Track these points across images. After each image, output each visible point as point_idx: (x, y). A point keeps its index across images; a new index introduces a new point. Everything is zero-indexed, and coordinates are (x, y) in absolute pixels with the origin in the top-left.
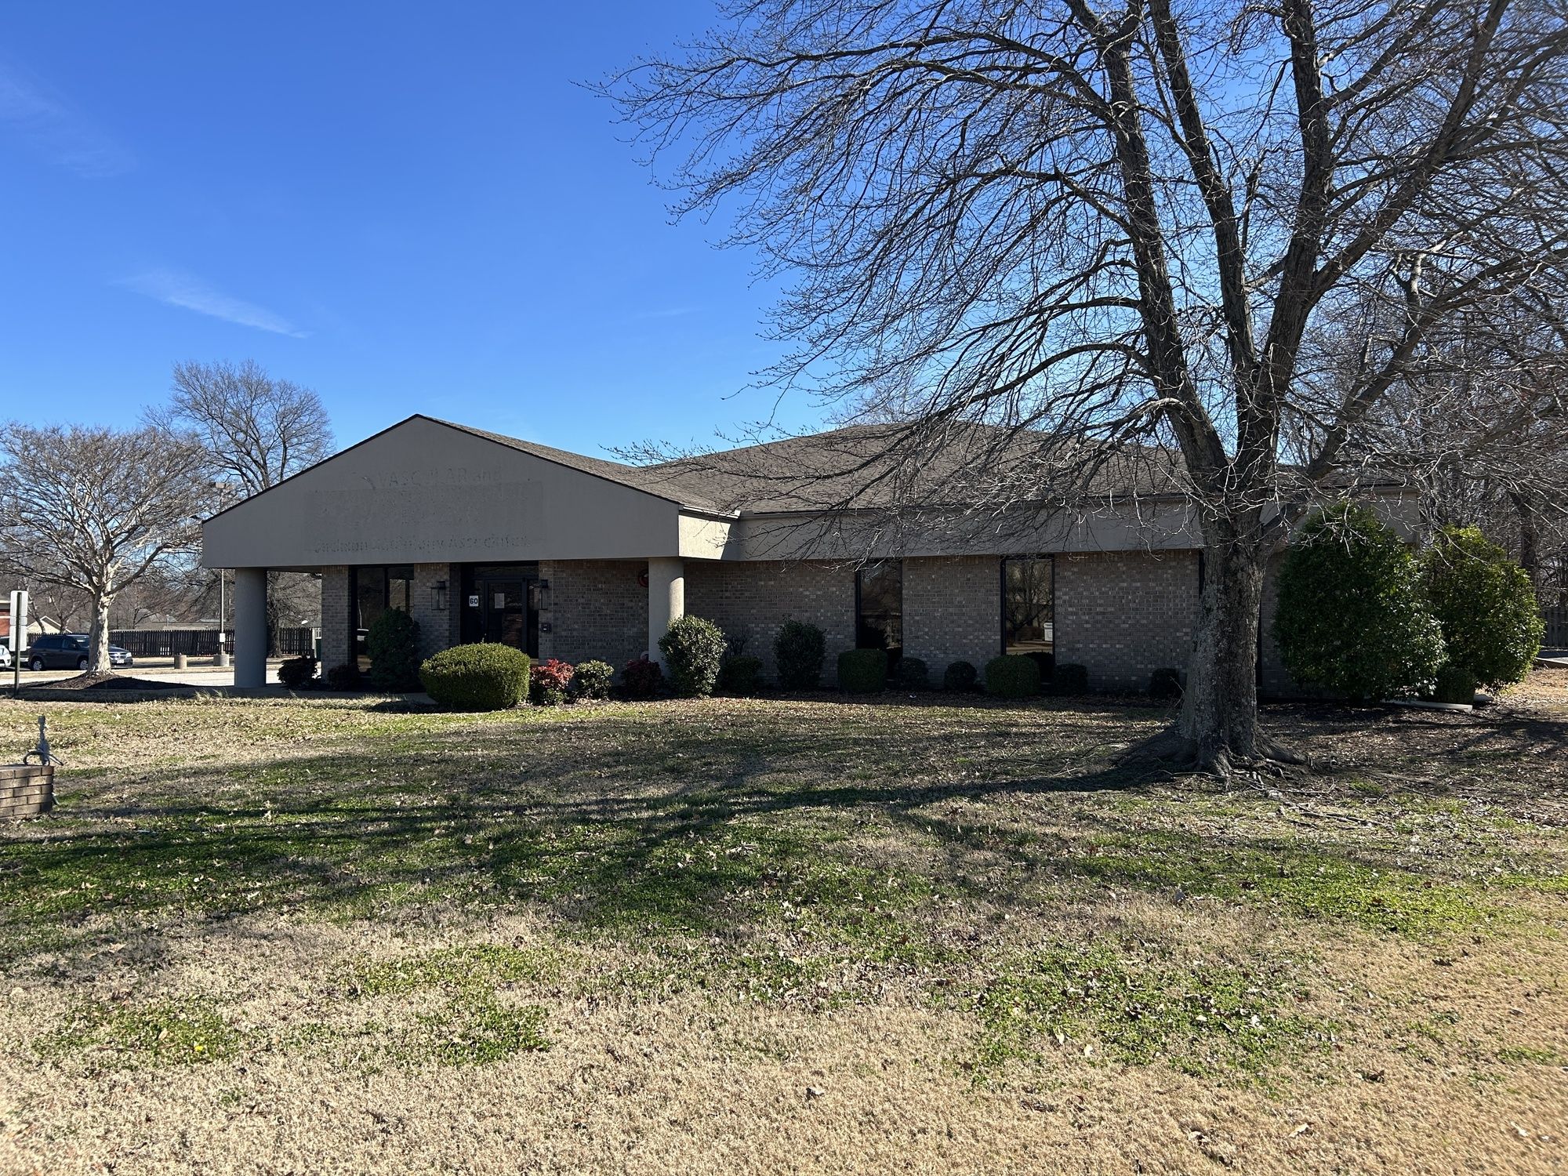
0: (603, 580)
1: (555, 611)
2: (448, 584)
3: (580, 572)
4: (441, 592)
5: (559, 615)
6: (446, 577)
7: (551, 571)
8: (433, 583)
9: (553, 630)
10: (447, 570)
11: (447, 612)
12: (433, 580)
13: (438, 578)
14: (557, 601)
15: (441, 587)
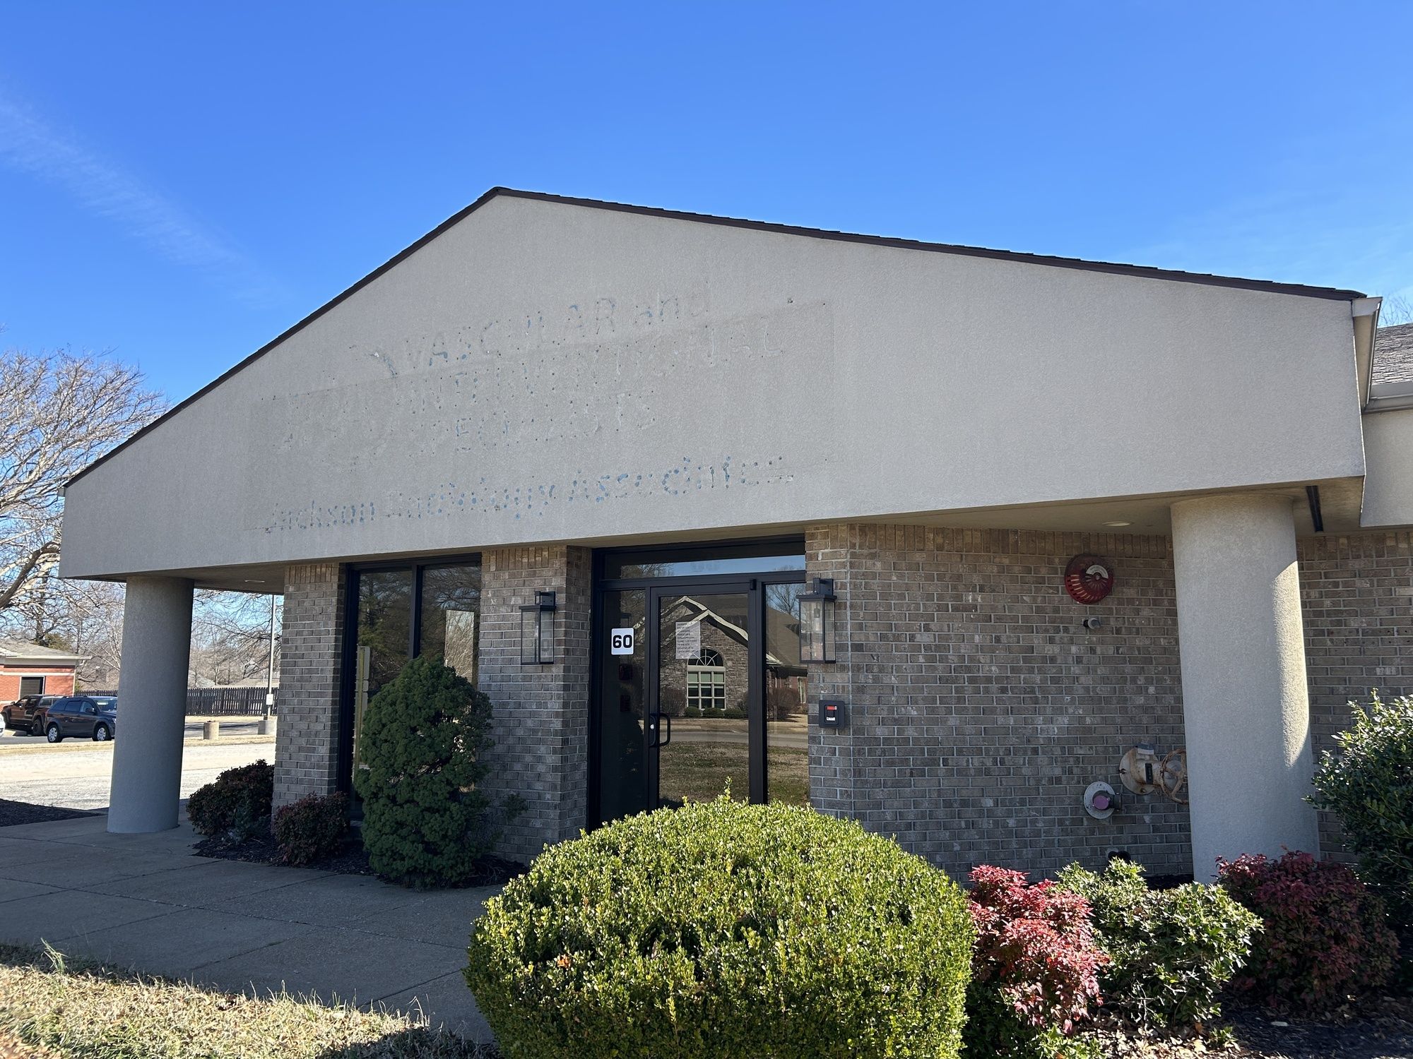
0: (977, 579)
1: (857, 669)
2: (561, 599)
3: (919, 557)
4: (546, 618)
5: (866, 678)
6: (557, 582)
7: (844, 555)
8: (527, 595)
9: (854, 720)
10: (559, 563)
11: (558, 670)
12: (527, 591)
13: (538, 584)
14: (860, 638)
15: (546, 605)
